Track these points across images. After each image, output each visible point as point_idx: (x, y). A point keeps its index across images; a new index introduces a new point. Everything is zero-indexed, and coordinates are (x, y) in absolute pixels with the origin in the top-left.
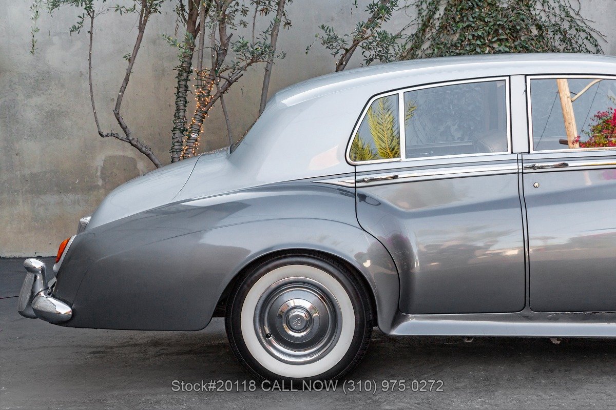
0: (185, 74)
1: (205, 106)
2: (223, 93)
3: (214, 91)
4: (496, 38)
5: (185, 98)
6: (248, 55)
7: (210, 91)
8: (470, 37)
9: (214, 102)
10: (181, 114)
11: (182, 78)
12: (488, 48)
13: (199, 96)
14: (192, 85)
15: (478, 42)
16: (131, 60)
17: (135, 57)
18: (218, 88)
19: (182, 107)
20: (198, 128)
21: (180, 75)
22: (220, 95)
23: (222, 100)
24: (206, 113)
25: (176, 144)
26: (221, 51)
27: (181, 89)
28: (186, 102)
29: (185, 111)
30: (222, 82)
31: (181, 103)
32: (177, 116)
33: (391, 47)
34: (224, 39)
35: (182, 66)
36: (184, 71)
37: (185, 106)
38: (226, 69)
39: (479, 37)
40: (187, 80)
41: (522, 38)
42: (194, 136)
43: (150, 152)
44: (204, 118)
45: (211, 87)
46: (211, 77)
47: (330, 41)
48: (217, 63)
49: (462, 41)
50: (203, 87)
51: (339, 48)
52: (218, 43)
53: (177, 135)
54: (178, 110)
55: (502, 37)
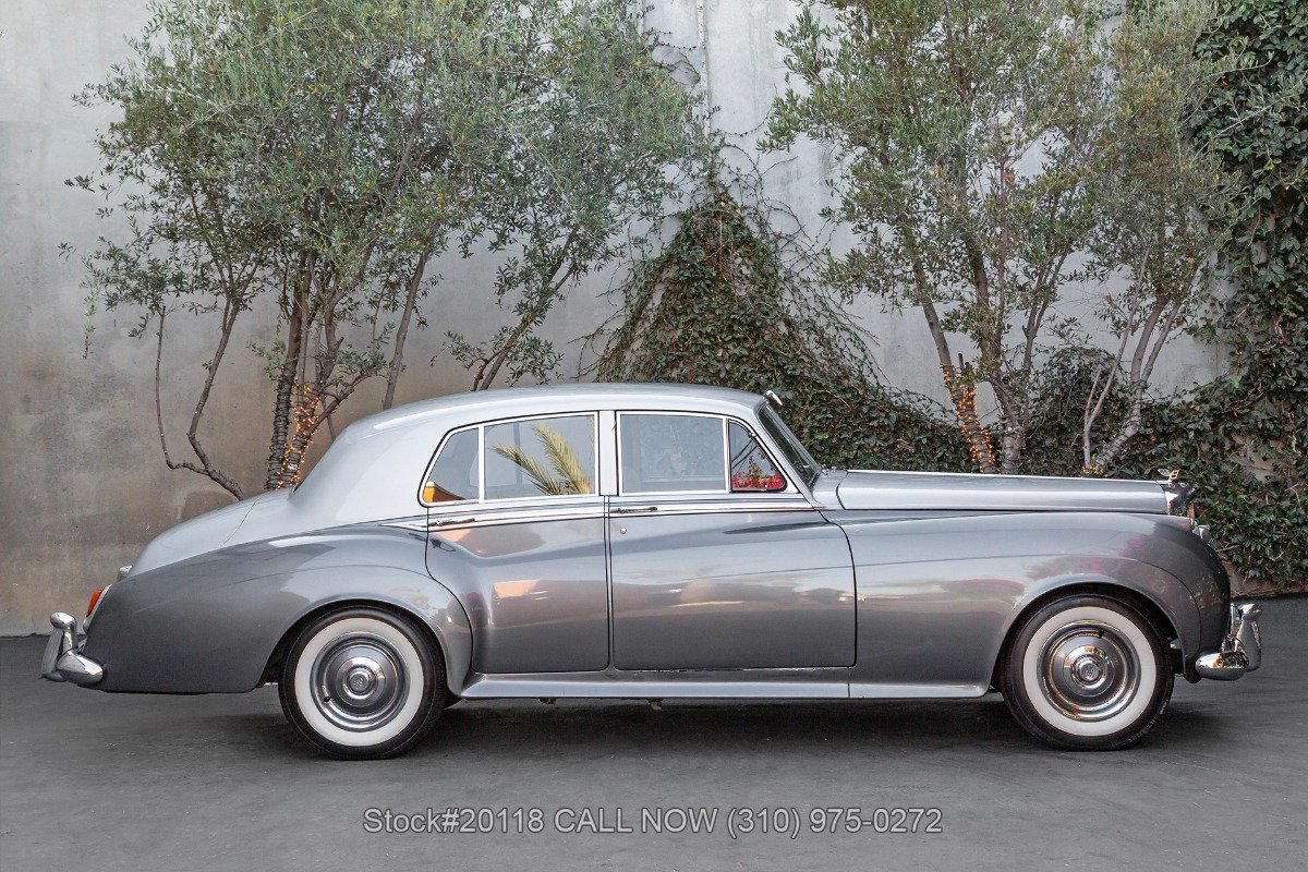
0: (287, 386)
1: (307, 429)
2: (330, 412)
3: (319, 409)
4: (730, 337)
5: (286, 417)
6: (355, 367)
7: (314, 410)
8: (696, 334)
9: (318, 424)
10: (281, 438)
11: (284, 391)
12: (721, 350)
13: (299, 416)
14: (293, 399)
15: (707, 342)
16: (212, 368)
17: (217, 365)
18: (324, 407)
19: (282, 429)
20: (297, 457)
21: (281, 387)
22: (327, 415)
23: (329, 420)
24: (309, 438)
25: (273, 477)
26: (327, 360)
27: (281, 406)
28: (288, 423)
29: (286, 434)
30: (330, 400)
31: (281, 424)
32: (275, 441)
33: (546, 357)
34: (333, 344)
35: (283, 376)
36: (287, 383)
37: (286, 428)
38: (330, 384)
39: (708, 336)
40: (289, 393)
41: (766, 338)
42: (291, 467)
43: (237, 489)
44: (306, 444)
45: (315, 404)
46: (315, 392)
47: (461, 351)
48: (323, 374)
49: (686, 340)
50: (305, 405)
51: (474, 358)
52: (325, 350)
53: (274, 466)
54: (277, 432)
55: (738, 336)
